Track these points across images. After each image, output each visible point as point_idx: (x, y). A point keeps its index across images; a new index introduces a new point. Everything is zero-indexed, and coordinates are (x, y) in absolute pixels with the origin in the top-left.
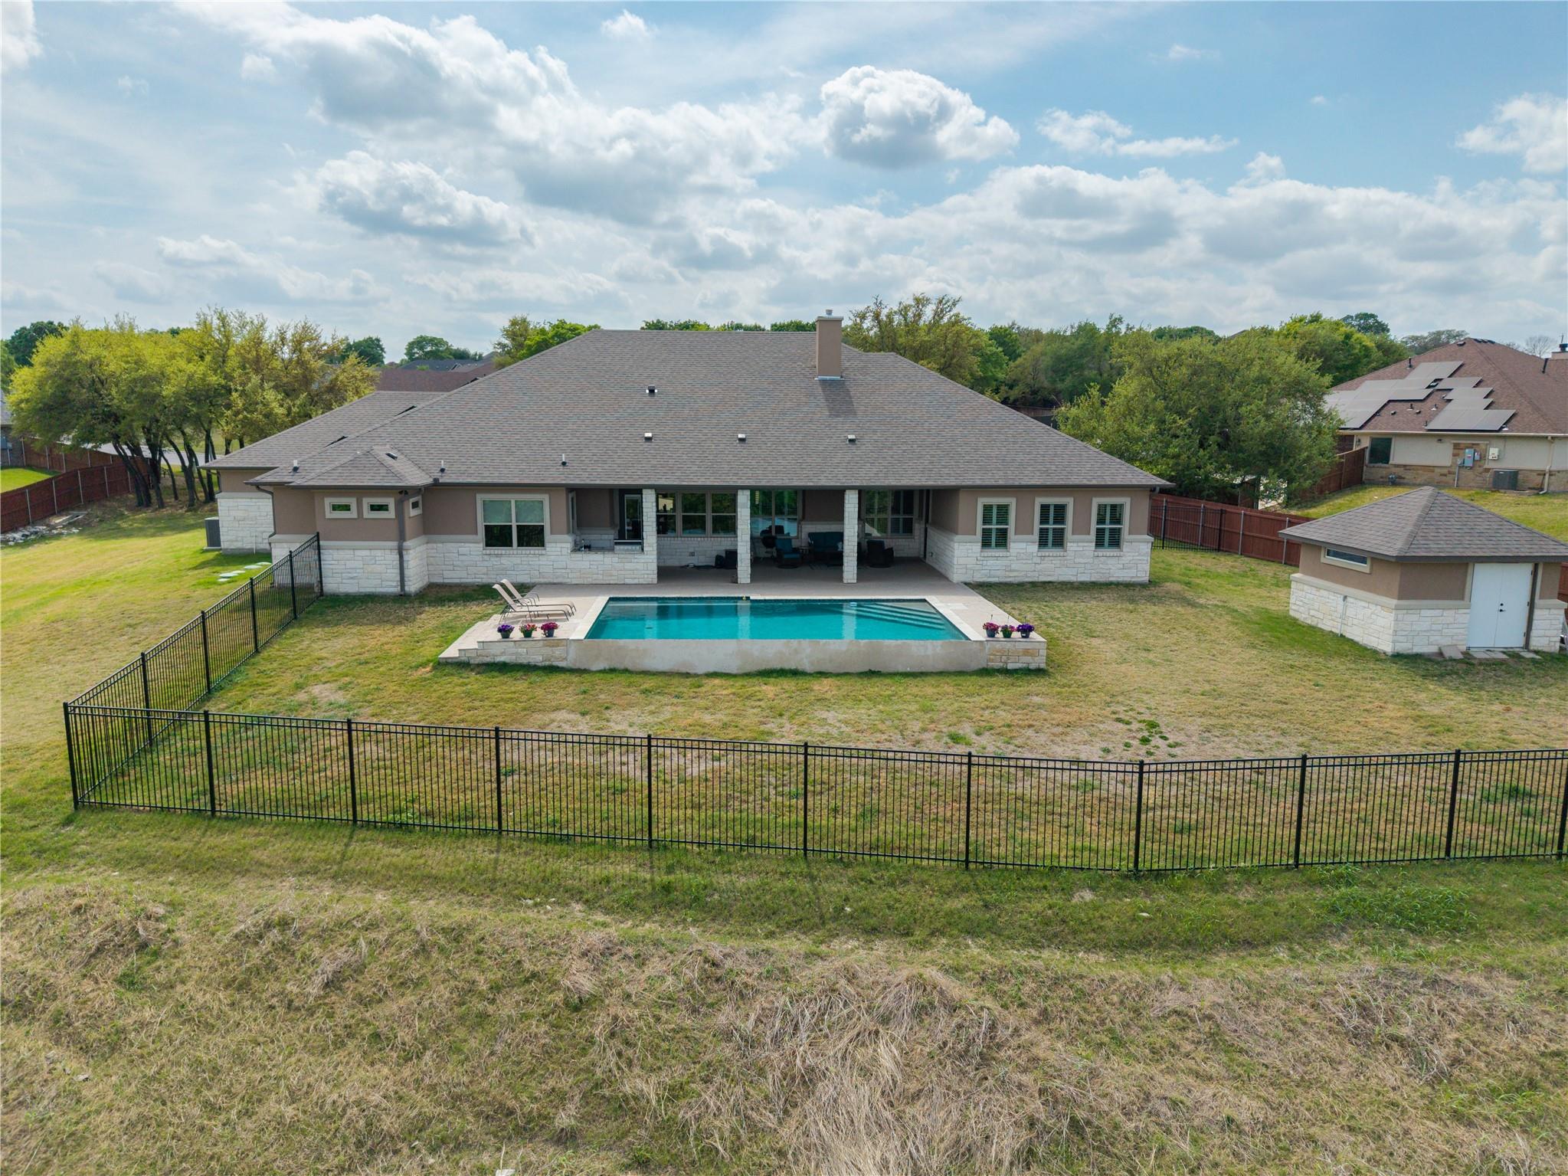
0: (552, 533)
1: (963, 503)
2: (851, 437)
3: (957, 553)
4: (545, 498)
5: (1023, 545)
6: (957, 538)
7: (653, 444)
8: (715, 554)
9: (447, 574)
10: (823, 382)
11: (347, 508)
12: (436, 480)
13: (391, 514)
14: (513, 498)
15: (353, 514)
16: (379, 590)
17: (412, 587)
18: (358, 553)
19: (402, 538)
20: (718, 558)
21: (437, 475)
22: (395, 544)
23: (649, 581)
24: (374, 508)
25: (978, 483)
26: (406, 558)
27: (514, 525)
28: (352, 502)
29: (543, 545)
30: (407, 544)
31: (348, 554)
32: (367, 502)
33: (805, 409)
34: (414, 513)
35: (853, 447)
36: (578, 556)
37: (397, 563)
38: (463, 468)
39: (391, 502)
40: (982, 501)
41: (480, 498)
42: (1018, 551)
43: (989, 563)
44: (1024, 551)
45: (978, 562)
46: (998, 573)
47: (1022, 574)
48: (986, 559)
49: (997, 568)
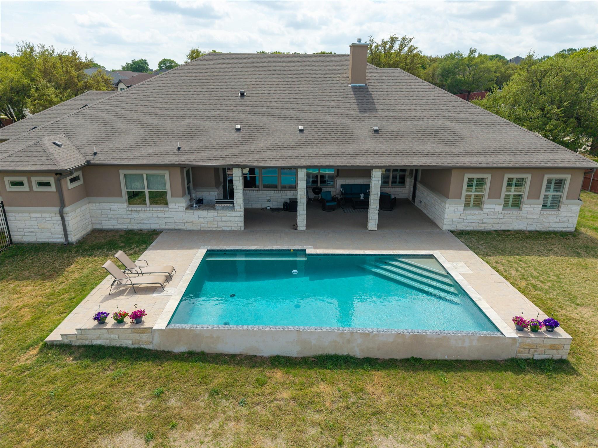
0: (172, 196)
1: (454, 177)
2: (376, 128)
3: (447, 211)
4: (166, 173)
5: (493, 206)
6: (449, 201)
7: (240, 134)
8: (283, 201)
9: (104, 223)
10: (354, 88)
11: (21, 184)
12: (88, 162)
13: (53, 188)
14: (145, 173)
15: (26, 188)
16: (50, 240)
17: (73, 238)
18: (33, 215)
19: (63, 205)
20: (285, 204)
21: (90, 157)
22: (57, 209)
23: (239, 228)
24: (41, 184)
25: (468, 164)
26: (66, 219)
27: (146, 191)
28: (24, 179)
29: (166, 204)
30: (66, 209)
31: (26, 216)
32: (35, 180)
33: (343, 107)
34: (71, 186)
35: (377, 136)
36: (191, 212)
37: (60, 222)
38: (110, 152)
39: (51, 180)
40: (468, 176)
41: (122, 173)
42: (489, 210)
43: (469, 218)
44: (493, 210)
45: (461, 217)
46: (474, 224)
47: (490, 225)
48: (467, 215)
49: (473, 221)
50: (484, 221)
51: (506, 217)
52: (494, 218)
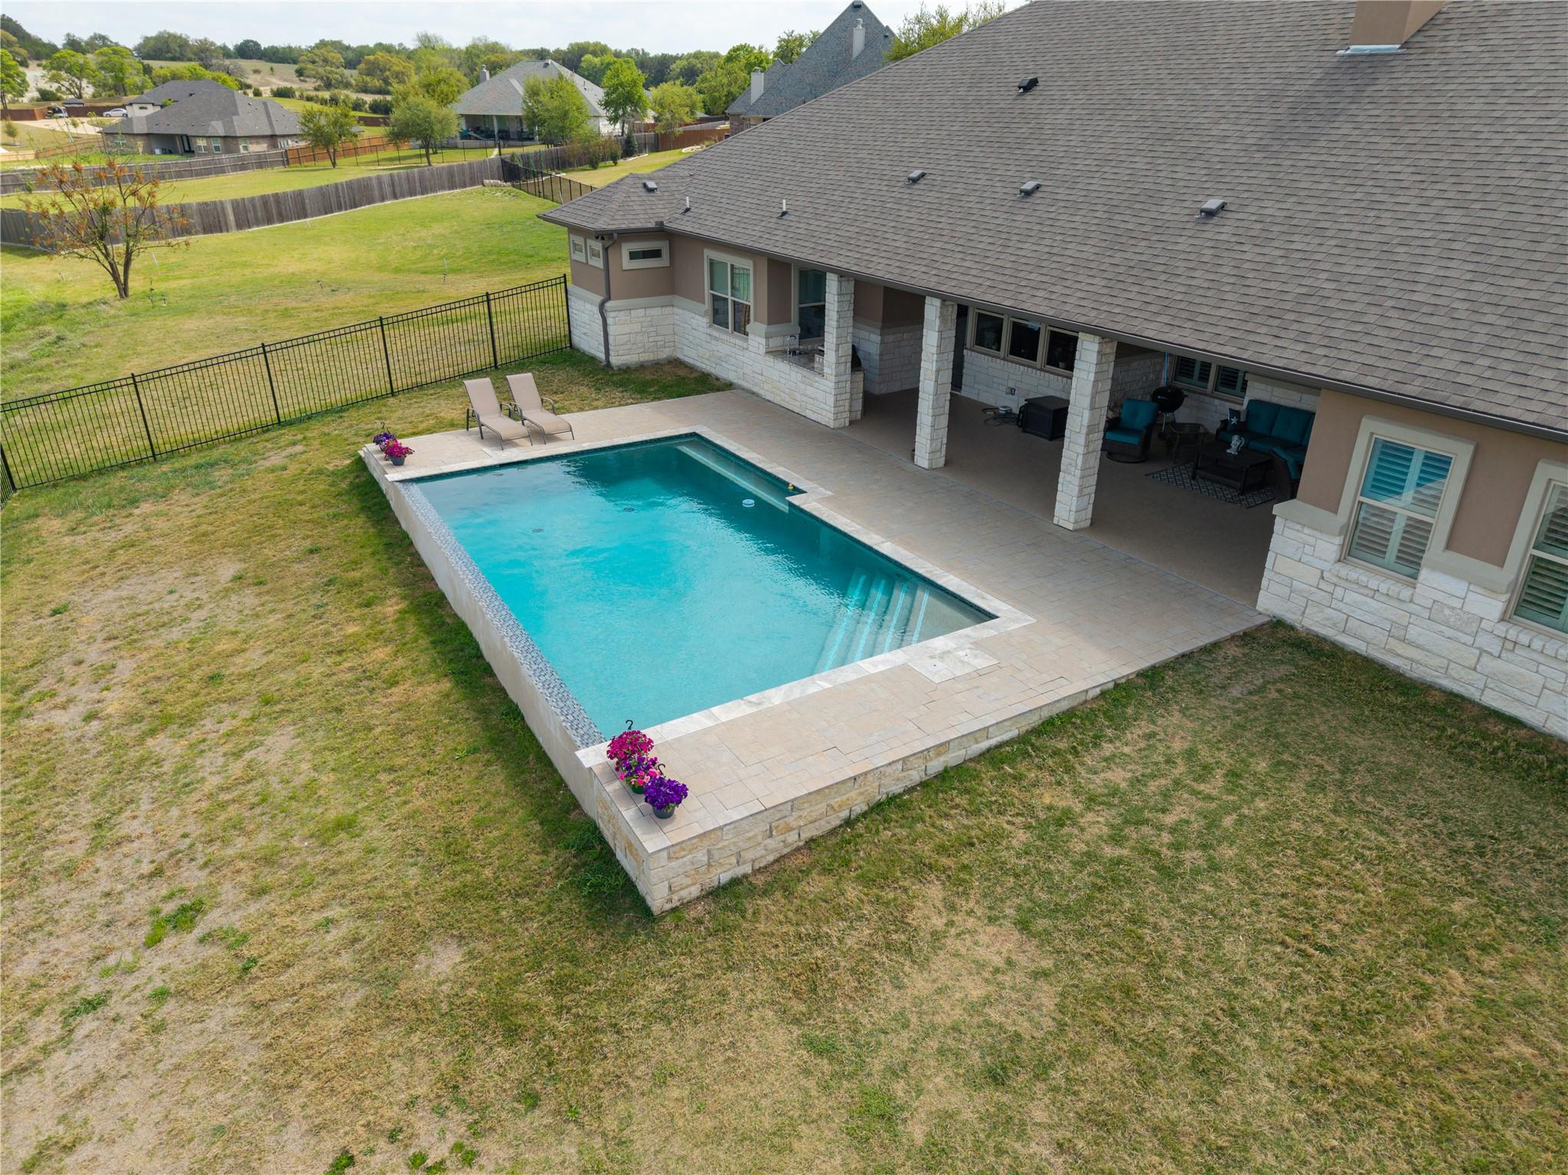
0: (754, 319)
3: (1280, 544)
4: (751, 266)
11: (581, 249)
12: (661, 224)
13: (601, 263)
14: (729, 260)
15: (583, 257)
16: (597, 354)
18: (586, 305)
19: (607, 295)
22: (599, 299)
23: (827, 421)
24: (593, 253)
27: (730, 298)
28: (582, 242)
29: (748, 334)
31: (582, 304)
32: (589, 244)
36: (771, 359)
38: (705, 210)
39: (600, 248)
41: (707, 254)
42: (1439, 596)
43: (1352, 597)
44: (1457, 604)
45: (1323, 585)
46: (1368, 632)
47: (1435, 662)
48: (1347, 585)
49: (1368, 618)
50: (1413, 633)
51: (1510, 656)
52: (1456, 640)
